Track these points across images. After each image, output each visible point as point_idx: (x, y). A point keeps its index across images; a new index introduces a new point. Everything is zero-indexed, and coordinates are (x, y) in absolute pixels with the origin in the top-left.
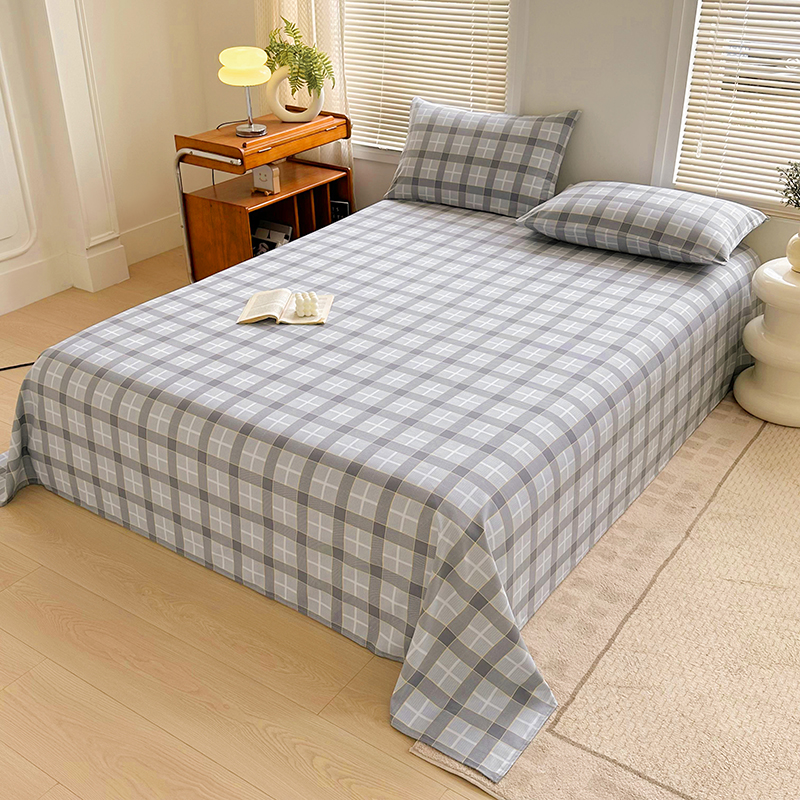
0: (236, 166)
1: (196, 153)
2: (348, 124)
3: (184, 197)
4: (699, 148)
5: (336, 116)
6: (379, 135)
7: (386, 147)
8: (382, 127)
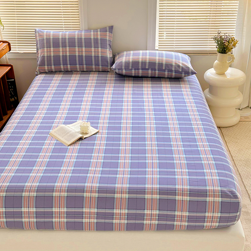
2: (9, 44)
4: (165, 35)
5: (4, 42)
6: (17, 47)
7: (22, 52)
8: (18, 43)
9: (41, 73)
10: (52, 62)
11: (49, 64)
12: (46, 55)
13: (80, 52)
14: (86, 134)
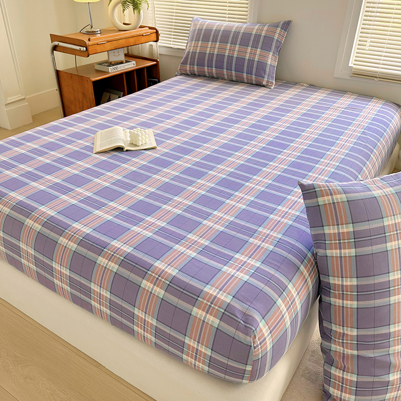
0: (83, 51)
1: (61, 44)
2: (157, 32)
3: (58, 73)
4: (368, 44)
5: (150, 28)
6: (172, 40)
7: (176, 47)
8: (174, 35)
9: (181, 74)
10: (196, 60)
11: (192, 64)
12: (191, 51)
13: (233, 51)
14: (136, 145)
